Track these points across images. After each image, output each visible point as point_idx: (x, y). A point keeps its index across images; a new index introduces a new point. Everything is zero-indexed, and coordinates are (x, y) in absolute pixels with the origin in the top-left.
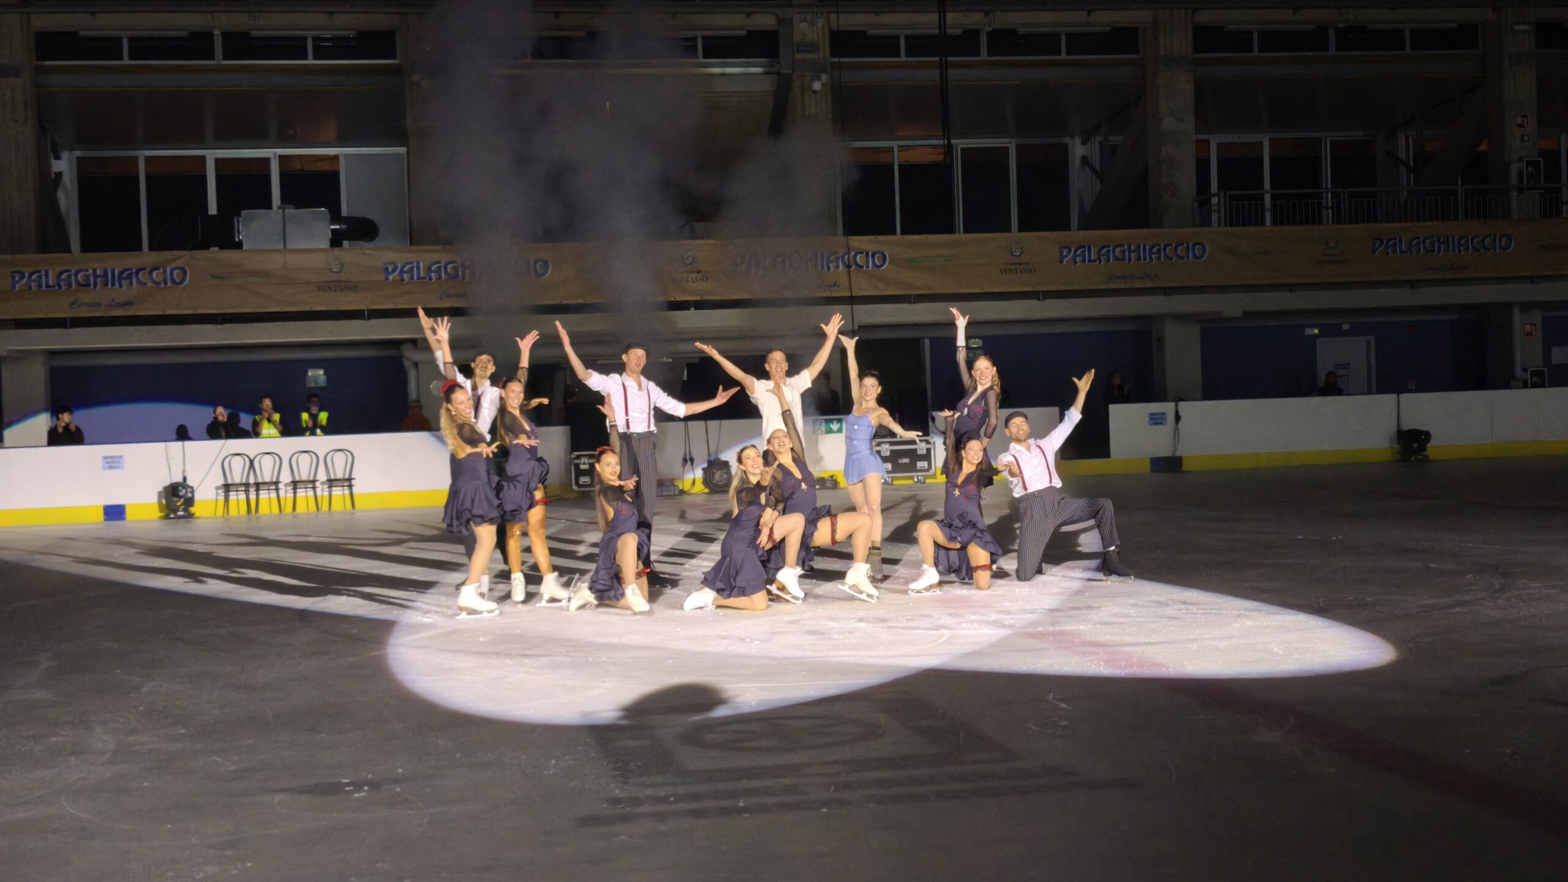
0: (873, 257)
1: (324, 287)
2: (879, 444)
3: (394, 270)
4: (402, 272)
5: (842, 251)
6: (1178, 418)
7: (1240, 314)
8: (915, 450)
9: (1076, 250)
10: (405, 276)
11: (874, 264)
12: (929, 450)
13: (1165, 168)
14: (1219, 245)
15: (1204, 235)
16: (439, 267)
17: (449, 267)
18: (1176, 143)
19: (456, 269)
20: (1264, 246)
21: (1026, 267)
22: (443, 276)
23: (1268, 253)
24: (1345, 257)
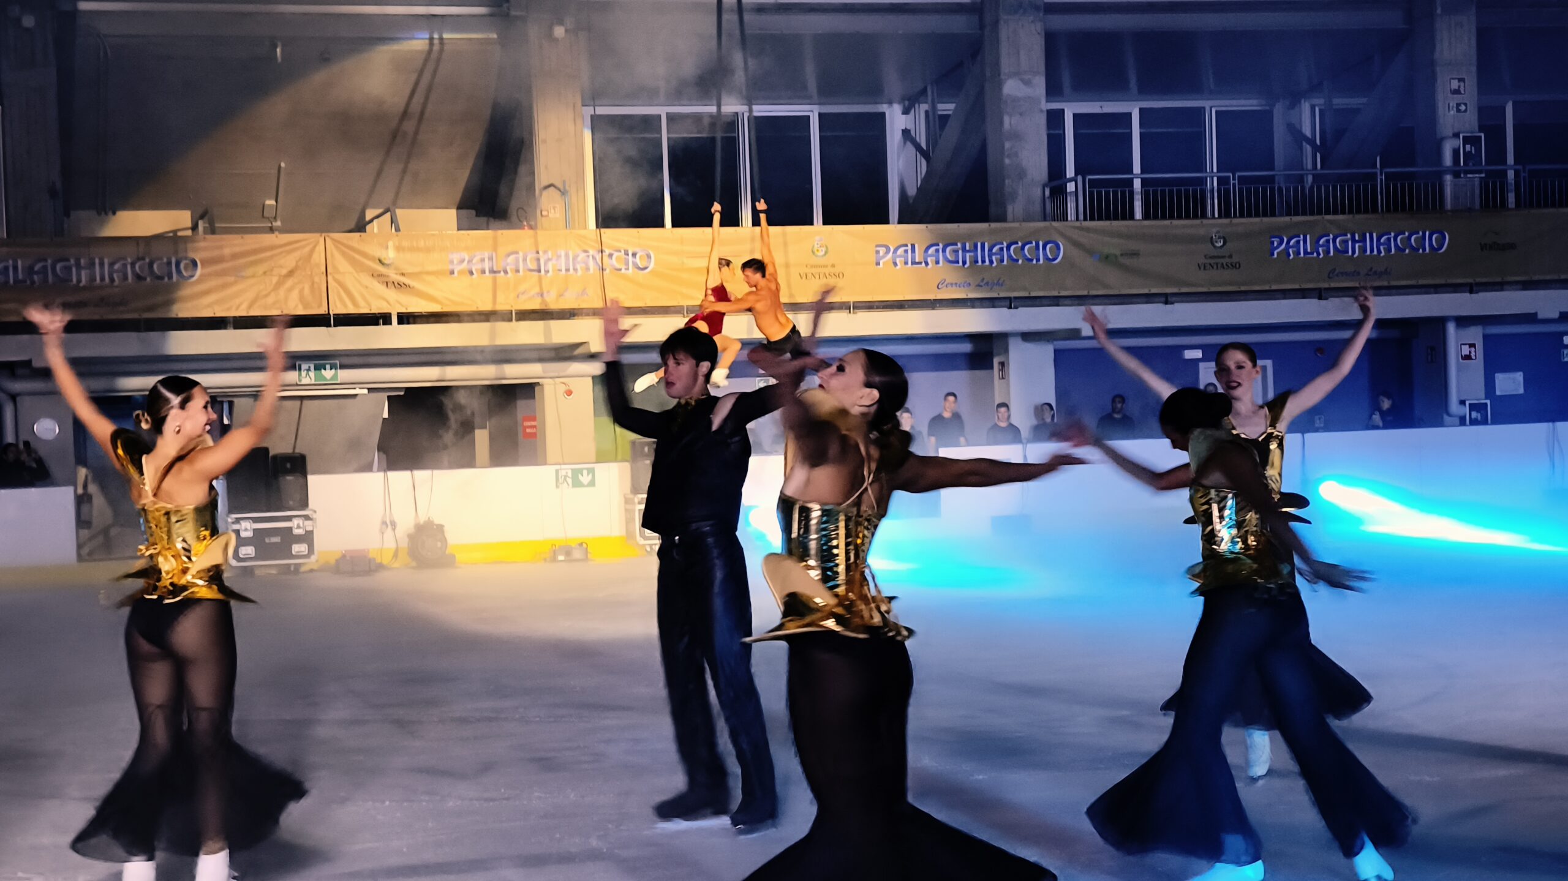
0: (634, 255)
5: (594, 248)
9: (897, 250)
11: (635, 266)
13: (1007, 145)
14: (1076, 244)
15: (1055, 229)
16: (45, 268)
17: (59, 267)
18: (1021, 114)
19: (68, 269)
20: (1133, 246)
21: (832, 270)
22: (51, 278)
23: (1135, 254)
24: (1235, 259)
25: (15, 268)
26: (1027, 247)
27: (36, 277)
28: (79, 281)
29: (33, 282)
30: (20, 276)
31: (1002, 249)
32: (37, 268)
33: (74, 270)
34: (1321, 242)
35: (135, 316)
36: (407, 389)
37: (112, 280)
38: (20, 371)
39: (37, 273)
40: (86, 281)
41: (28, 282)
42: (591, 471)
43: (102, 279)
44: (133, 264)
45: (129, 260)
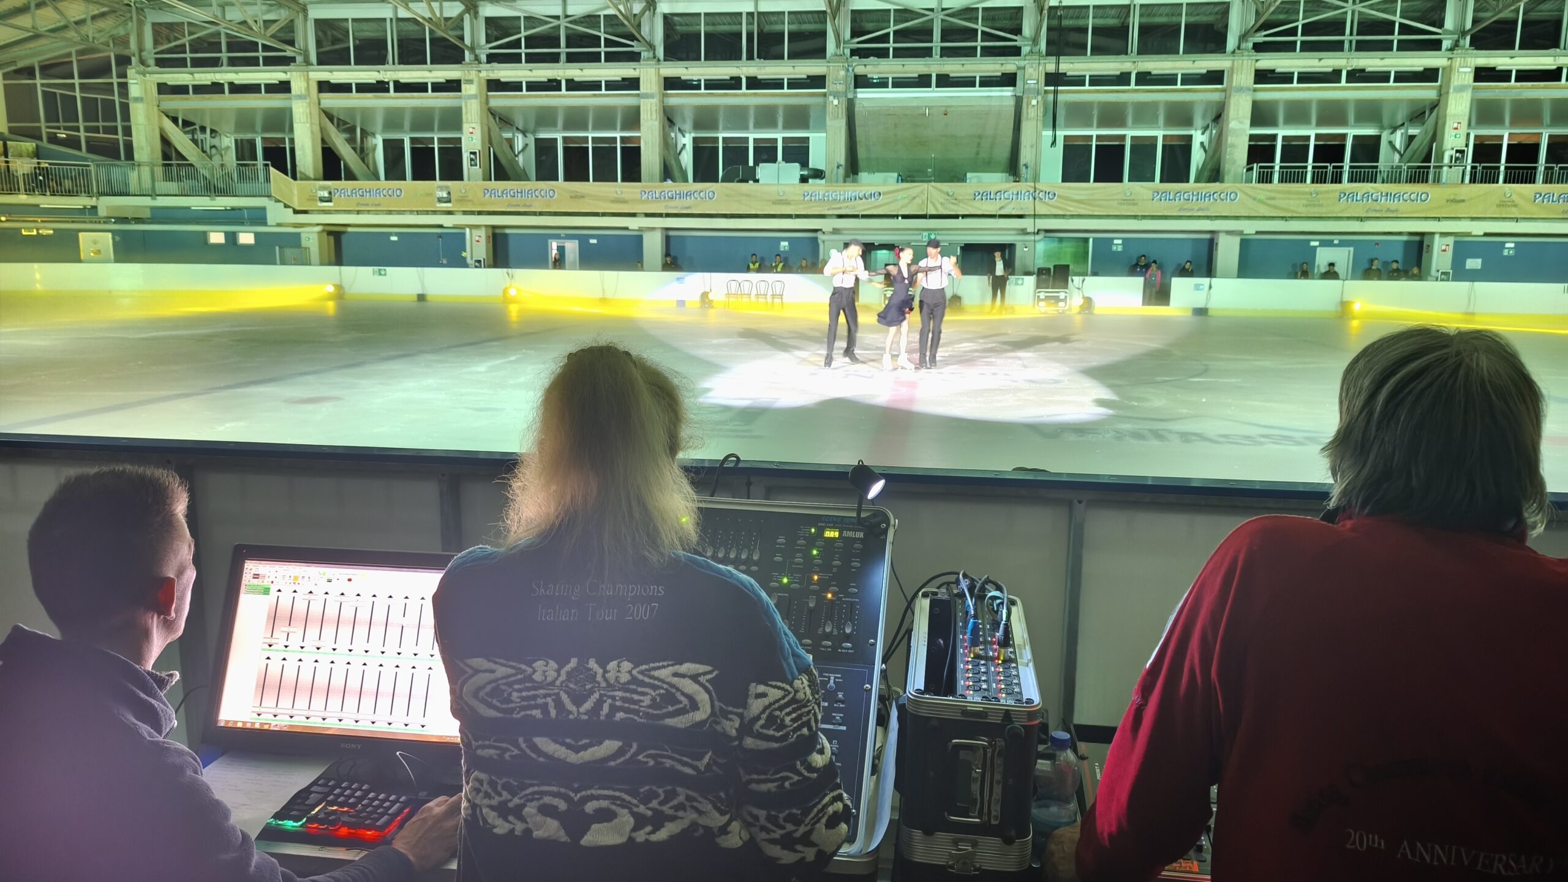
0: (1049, 193)
1: (775, 202)
2: (1039, 292)
3: (808, 195)
4: (811, 196)
5: (1032, 191)
6: (1210, 287)
7: (1254, 232)
8: (1059, 296)
9: (1162, 194)
10: (813, 198)
11: (1049, 198)
12: (1066, 297)
13: (1228, 150)
14: (1246, 194)
15: (1237, 188)
16: (829, 193)
17: (834, 194)
18: (1237, 136)
19: (837, 195)
20: (1273, 195)
21: (1134, 202)
22: (830, 198)
23: (1274, 199)
24: (1321, 202)
25: (818, 193)
26: (1222, 195)
27: (825, 197)
28: (841, 199)
29: (825, 200)
30: (820, 197)
31: (1210, 195)
32: (826, 193)
34: (1366, 195)
35: (858, 213)
36: (965, 244)
37: (851, 200)
40: (843, 199)
41: (823, 199)
42: (1023, 279)
43: (848, 199)
44: (859, 194)
45: (858, 192)
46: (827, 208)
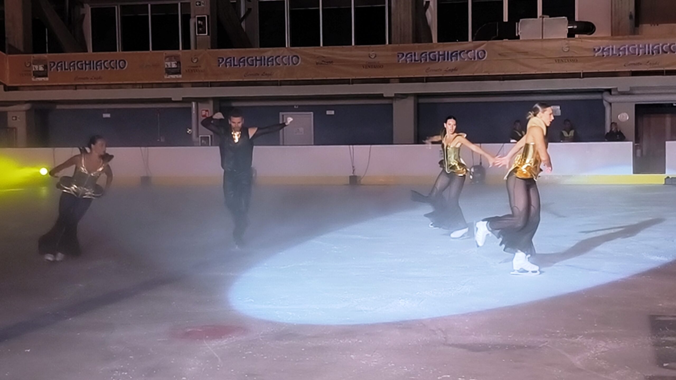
1: (560, 60)
4: (603, 51)
10: (605, 53)
16: (625, 48)
17: (630, 48)
19: (634, 49)
22: (627, 53)
25: (612, 49)
27: (621, 53)
28: (639, 54)
29: (619, 55)
30: (614, 53)
32: (621, 49)
33: (637, 50)
35: (662, 69)
37: (653, 53)
38: (613, 93)
39: (621, 51)
40: (642, 54)
41: (618, 55)
43: (649, 53)
44: (662, 47)
45: (661, 45)
46: (623, 64)
